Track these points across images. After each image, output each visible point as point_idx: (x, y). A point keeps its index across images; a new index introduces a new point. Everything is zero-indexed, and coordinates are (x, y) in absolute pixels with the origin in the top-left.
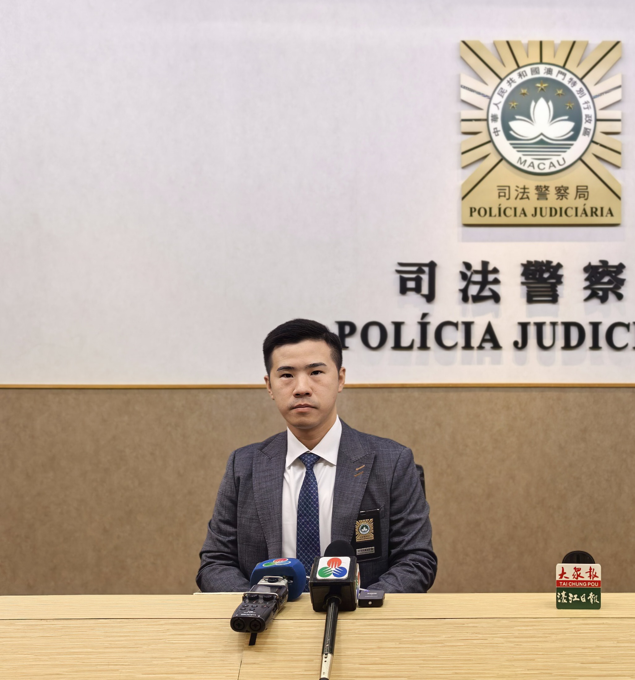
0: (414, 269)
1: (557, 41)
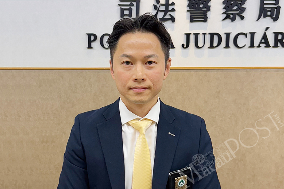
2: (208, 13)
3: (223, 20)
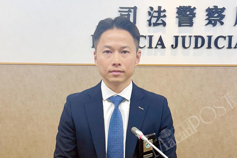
0: (127, 10)
2: (194, 19)
3: (206, 25)
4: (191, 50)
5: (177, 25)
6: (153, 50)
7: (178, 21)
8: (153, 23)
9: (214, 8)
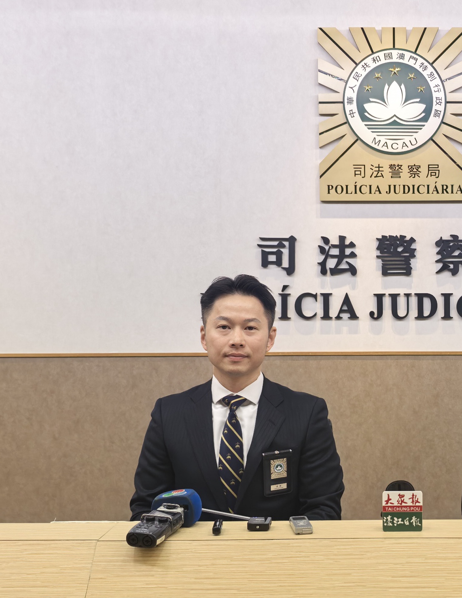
0: (276, 243)
1: (409, 28)
2: (412, 261)
3: (438, 272)
4: (412, 323)
5: (380, 272)
6: (333, 323)
7: (382, 265)
8: (330, 268)
9: (452, 239)
